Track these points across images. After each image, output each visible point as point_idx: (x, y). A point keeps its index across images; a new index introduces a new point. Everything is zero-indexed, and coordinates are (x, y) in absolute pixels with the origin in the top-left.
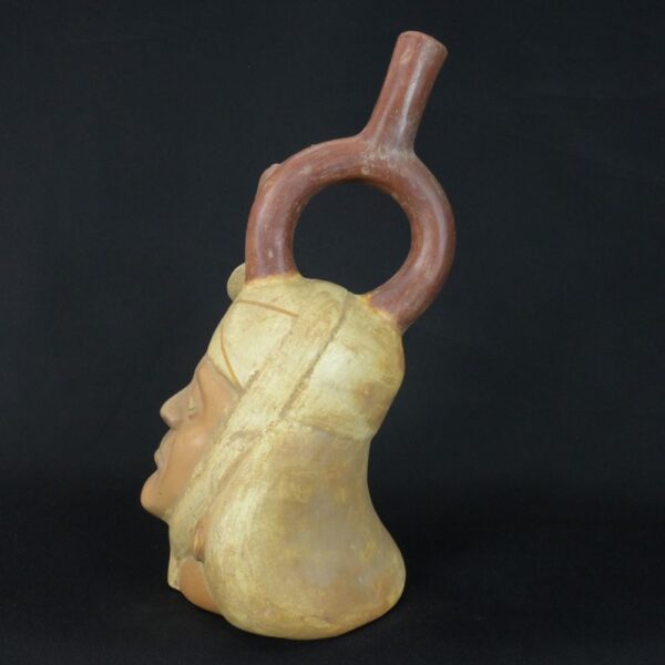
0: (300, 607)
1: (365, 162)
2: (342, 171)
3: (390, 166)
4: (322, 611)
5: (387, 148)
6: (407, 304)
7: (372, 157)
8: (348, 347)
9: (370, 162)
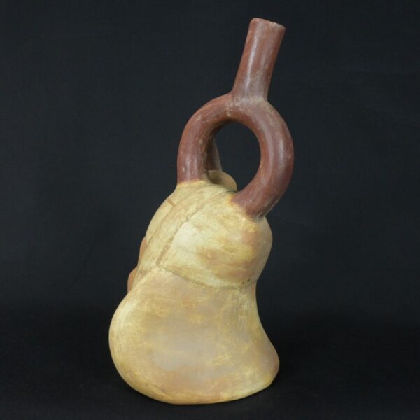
0: (147, 377)
1: (228, 108)
2: (218, 116)
3: (240, 109)
4: (160, 384)
5: (239, 98)
6: (251, 201)
7: (231, 105)
8: (195, 226)
9: (230, 108)
